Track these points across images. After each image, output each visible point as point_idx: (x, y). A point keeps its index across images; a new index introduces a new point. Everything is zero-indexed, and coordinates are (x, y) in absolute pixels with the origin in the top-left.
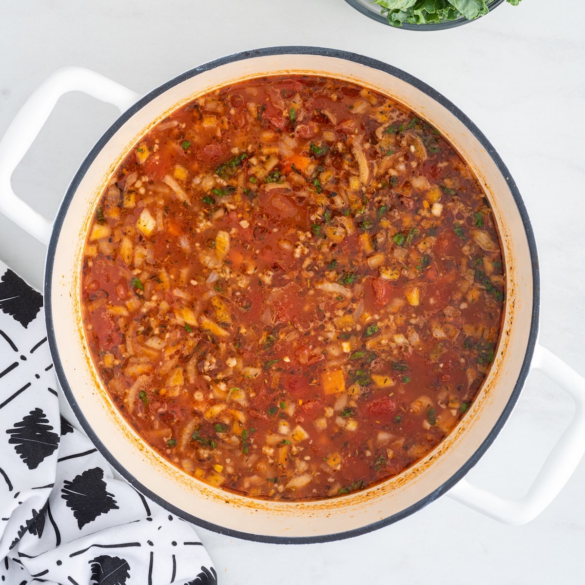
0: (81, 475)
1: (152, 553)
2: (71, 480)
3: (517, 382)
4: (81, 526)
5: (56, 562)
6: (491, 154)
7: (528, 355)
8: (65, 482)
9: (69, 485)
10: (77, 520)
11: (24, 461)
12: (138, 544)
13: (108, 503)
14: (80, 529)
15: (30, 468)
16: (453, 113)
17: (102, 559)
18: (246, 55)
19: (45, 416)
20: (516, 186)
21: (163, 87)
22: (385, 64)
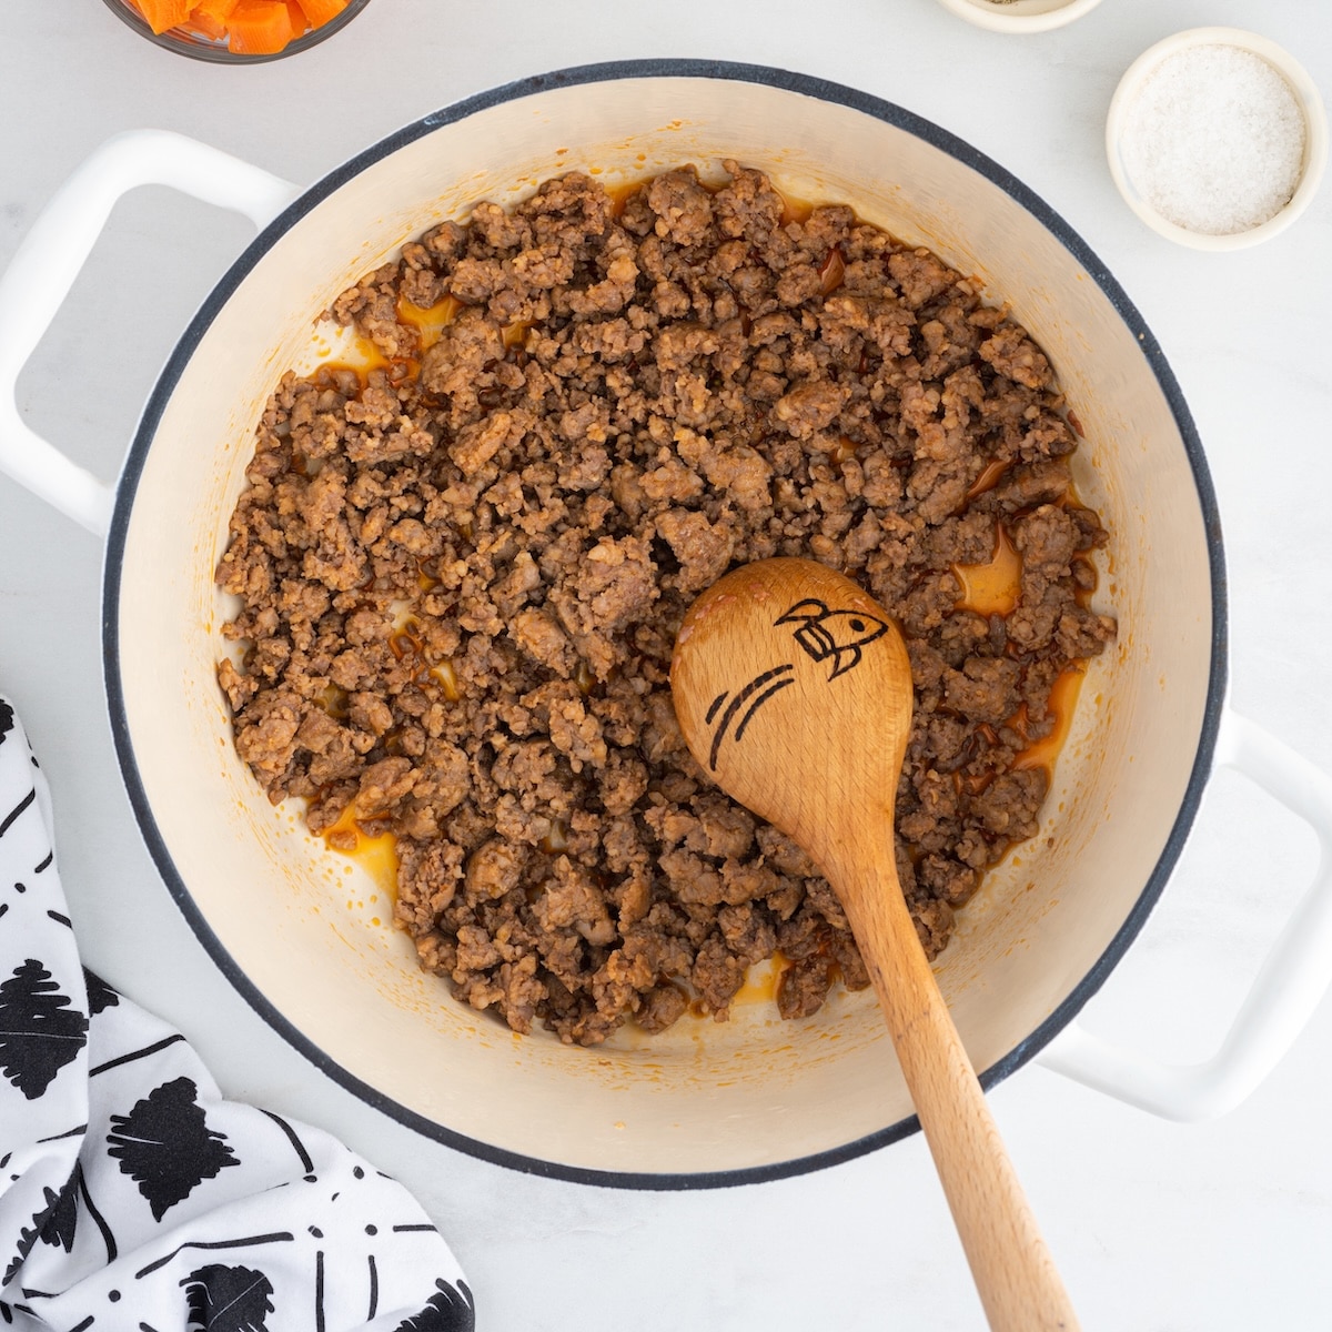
0: (147, 1098)
1: (320, 1255)
2: (126, 1113)
4: (158, 1213)
5: (107, 1295)
6: (1101, 282)
7: (1208, 735)
8: (114, 1118)
9: (121, 1124)
10: (149, 1201)
11: (14, 1083)
12: (287, 1237)
13: (213, 1156)
14: (159, 1221)
15: (30, 1097)
16: (1011, 194)
17: (208, 1274)
18: (536, 84)
19: (48, 974)
20: (1161, 353)
21: (350, 166)
22: (851, 91)
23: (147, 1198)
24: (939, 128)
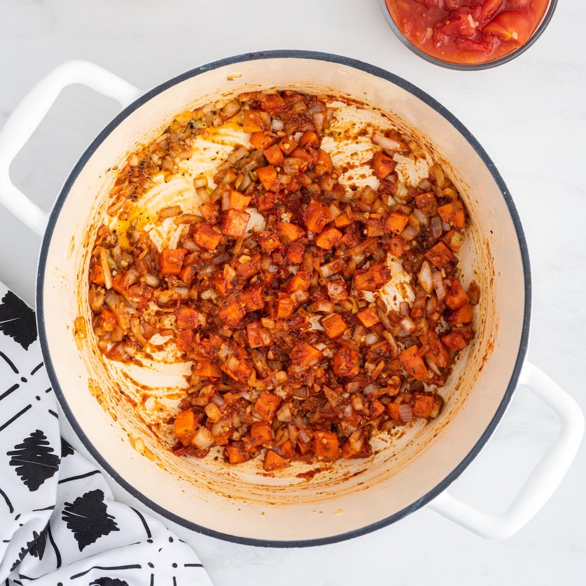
0: (82, 497)
1: (152, 575)
2: (72, 502)
3: (504, 397)
4: (81, 548)
6: (489, 168)
7: (516, 370)
8: (66, 504)
9: (69, 507)
11: (25, 483)
12: (138, 567)
13: (108, 525)
14: (81, 551)
15: (31, 490)
17: (102, 581)
18: (251, 57)
19: (45, 438)
20: (513, 202)
23: (77, 540)
24: (425, 93)
